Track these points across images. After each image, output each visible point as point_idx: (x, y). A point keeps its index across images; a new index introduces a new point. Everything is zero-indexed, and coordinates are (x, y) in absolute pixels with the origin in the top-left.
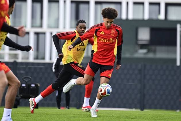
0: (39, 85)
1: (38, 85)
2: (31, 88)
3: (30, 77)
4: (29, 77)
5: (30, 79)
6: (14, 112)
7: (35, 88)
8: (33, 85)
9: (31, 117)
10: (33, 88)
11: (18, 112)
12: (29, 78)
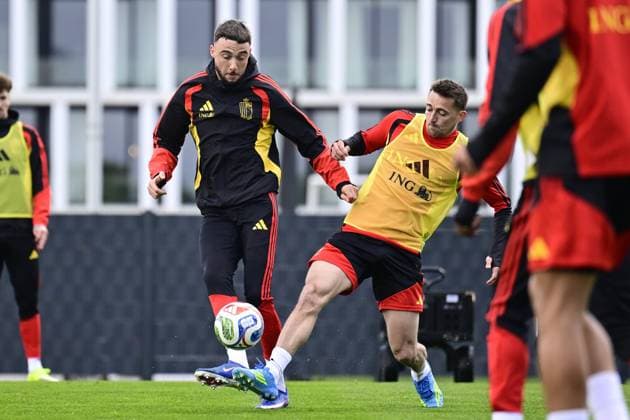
0: (474, 298)
1: (470, 297)
2: (446, 307)
3: (442, 270)
4: (435, 268)
5: (439, 278)
6: (390, 395)
7: (460, 307)
8: (452, 299)
9: (451, 411)
10: (452, 307)
11: (404, 394)
12: (437, 272)
